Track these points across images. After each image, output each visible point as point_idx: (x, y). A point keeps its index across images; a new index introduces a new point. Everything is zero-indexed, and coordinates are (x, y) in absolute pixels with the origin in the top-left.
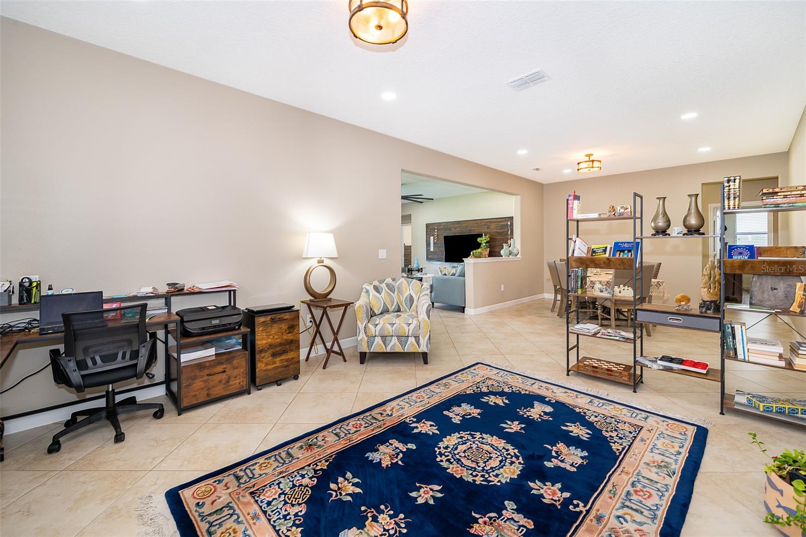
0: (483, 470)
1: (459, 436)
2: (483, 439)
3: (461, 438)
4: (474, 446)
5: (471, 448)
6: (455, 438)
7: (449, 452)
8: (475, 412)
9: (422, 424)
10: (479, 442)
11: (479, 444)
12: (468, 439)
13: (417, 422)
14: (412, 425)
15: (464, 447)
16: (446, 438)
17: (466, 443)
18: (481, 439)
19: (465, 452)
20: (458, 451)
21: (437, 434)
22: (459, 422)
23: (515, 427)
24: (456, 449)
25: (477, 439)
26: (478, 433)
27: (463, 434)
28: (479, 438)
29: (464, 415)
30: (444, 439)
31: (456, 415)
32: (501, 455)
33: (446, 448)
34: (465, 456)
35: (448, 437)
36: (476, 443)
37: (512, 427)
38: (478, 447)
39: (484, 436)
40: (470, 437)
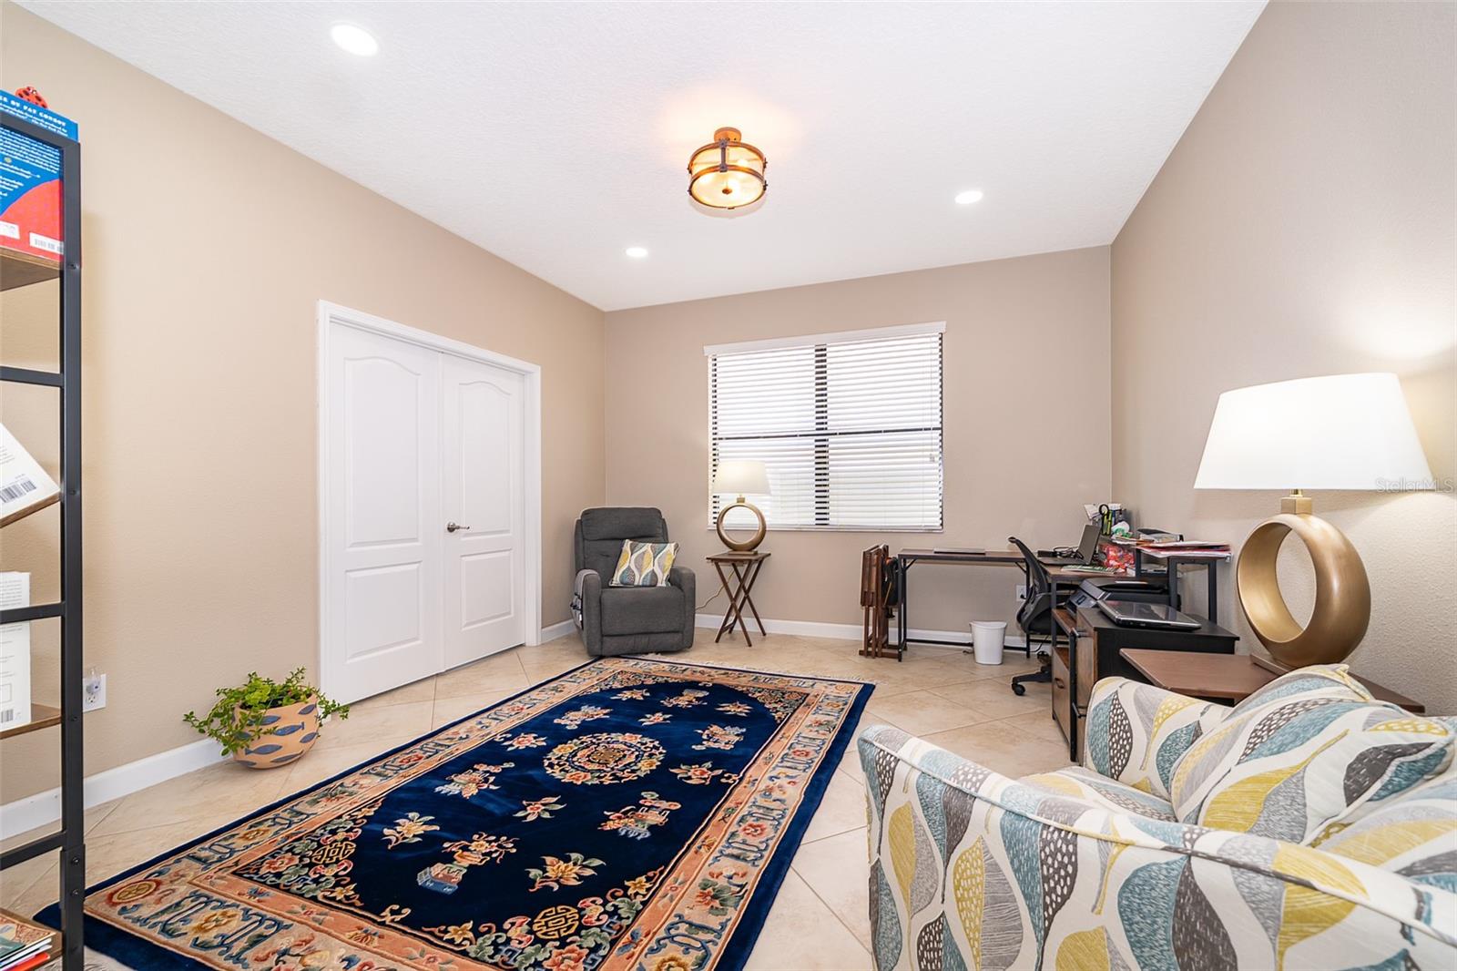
0: (598, 744)
1: (638, 773)
2: (599, 777)
3: (633, 771)
4: (612, 764)
5: (616, 762)
6: (643, 769)
7: (645, 752)
8: (614, 822)
9: (706, 776)
10: (605, 771)
11: (605, 769)
12: (623, 771)
13: (716, 779)
14: (720, 772)
15: (626, 761)
16: (657, 766)
17: (625, 766)
18: (602, 775)
19: (624, 756)
20: (634, 756)
21: (672, 768)
22: (643, 794)
23: (538, 808)
24: (637, 757)
25: (609, 774)
26: (607, 783)
27: (633, 777)
28: (606, 775)
29: (637, 810)
30: (659, 763)
31: (652, 807)
32: (573, 762)
33: (651, 756)
34: (623, 751)
35: (654, 767)
36: (609, 769)
37: (543, 808)
38: (606, 764)
39: (596, 782)
40: (620, 774)
